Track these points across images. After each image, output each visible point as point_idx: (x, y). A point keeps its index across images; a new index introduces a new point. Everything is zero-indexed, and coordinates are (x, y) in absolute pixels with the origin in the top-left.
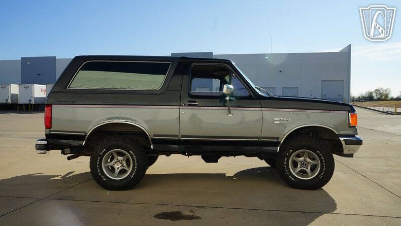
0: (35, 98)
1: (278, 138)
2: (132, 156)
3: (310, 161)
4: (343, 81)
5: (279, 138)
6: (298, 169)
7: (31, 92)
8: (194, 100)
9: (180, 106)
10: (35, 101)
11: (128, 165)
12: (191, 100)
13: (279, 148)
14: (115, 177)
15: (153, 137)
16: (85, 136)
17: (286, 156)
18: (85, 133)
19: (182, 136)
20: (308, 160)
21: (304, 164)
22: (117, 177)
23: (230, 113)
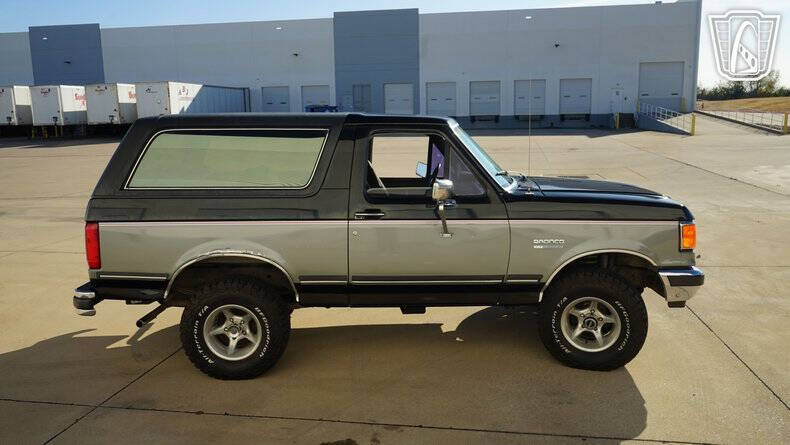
0: (65, 114)
1: (539, 277)
2: (260, 318)
3: (602, 316)
4: (683, 62)
5: (542, 276)
6: (579, 331)
7: (57, 100)
8: (375, 207)
9: (348, 220)
10: (66, 119)
11: (254, 331)
12: (370, 207)
13: (541, 295)
14: (230, 356)
15: (298, 281)
16: (167, 281)
17: (556, 308)
18: (167, 275)
19: (354, 278)
20: (598, 314)
21: (590, 322)
22: (233, 355)
23: (446, 232)
